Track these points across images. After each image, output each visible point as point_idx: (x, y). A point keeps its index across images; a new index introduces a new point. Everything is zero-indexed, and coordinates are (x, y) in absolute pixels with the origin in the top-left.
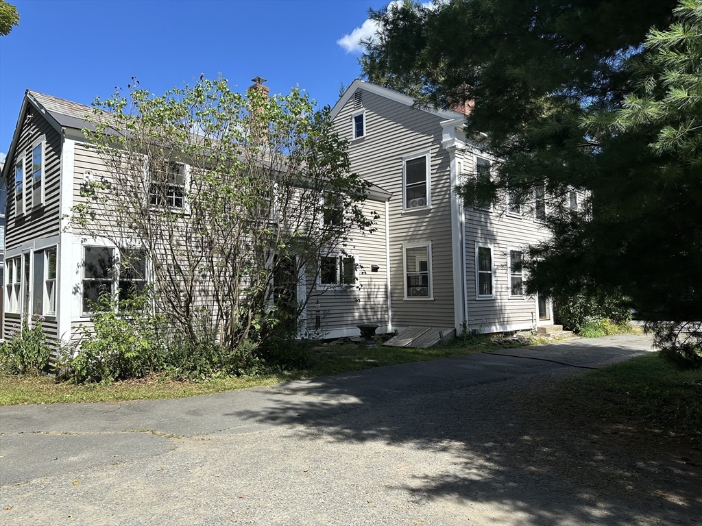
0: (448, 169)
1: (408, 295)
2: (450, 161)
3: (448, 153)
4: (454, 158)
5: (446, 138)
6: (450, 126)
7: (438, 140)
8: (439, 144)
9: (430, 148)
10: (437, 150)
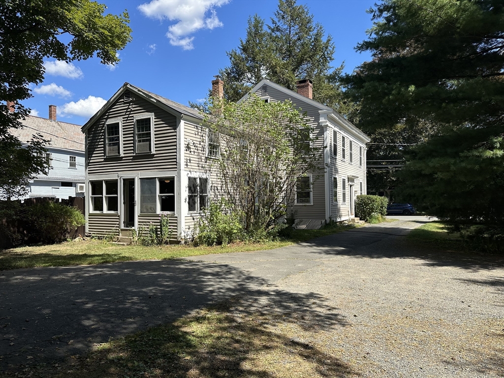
0: (323, 136)
1: (298, 202)
2: (324, 132)
3: (323, 128)
4: (326, 131)
5: (321, 119)
6: (324, 113)
7: (317, 120)
8: (318, 122)
9: (312, 124)
10: (316, 125)
